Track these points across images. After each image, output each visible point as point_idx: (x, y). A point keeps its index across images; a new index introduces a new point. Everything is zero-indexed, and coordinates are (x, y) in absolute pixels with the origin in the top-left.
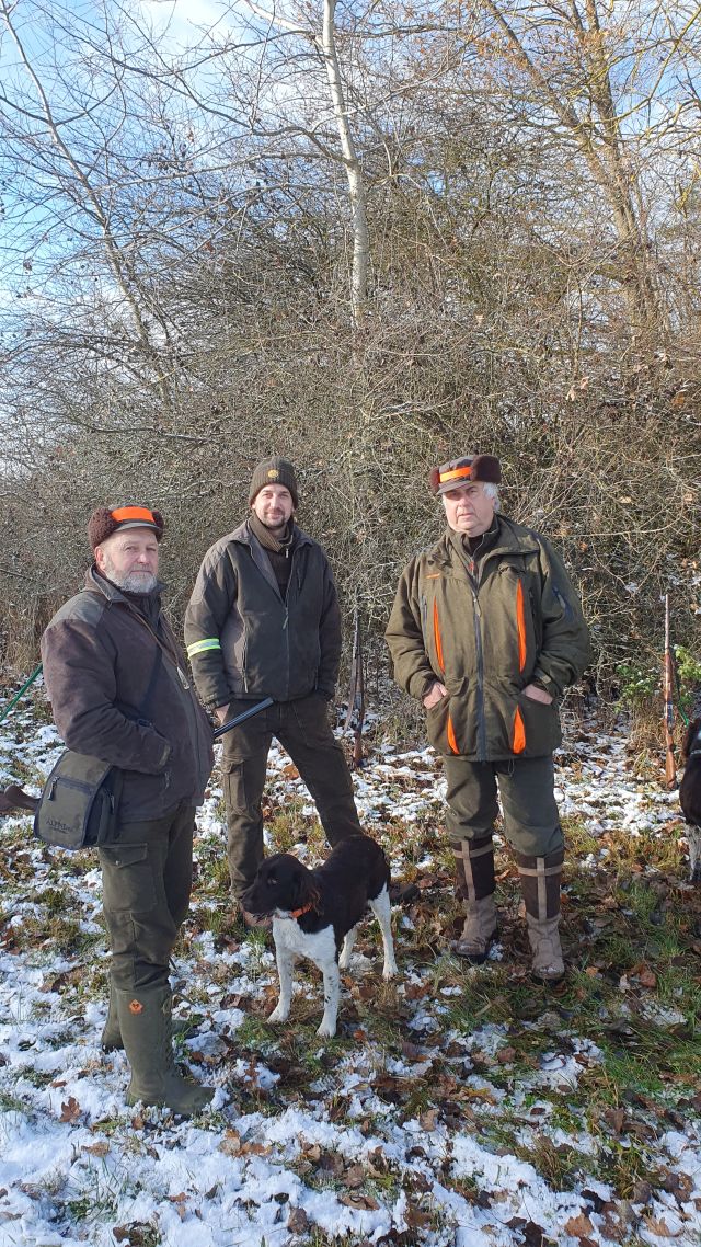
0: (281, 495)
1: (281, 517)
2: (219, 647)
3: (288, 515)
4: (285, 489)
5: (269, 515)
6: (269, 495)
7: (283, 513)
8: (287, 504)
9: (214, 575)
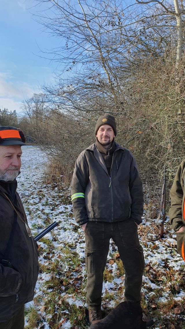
0: (108, 130)
1: (108, 139)
2: (84, 197)
3: (111, 139)
4: (110, 127)
5: (103, 139)
6: (103, 130)
7: (109, 138)
8: (111, 134)
9: (80, 165)
